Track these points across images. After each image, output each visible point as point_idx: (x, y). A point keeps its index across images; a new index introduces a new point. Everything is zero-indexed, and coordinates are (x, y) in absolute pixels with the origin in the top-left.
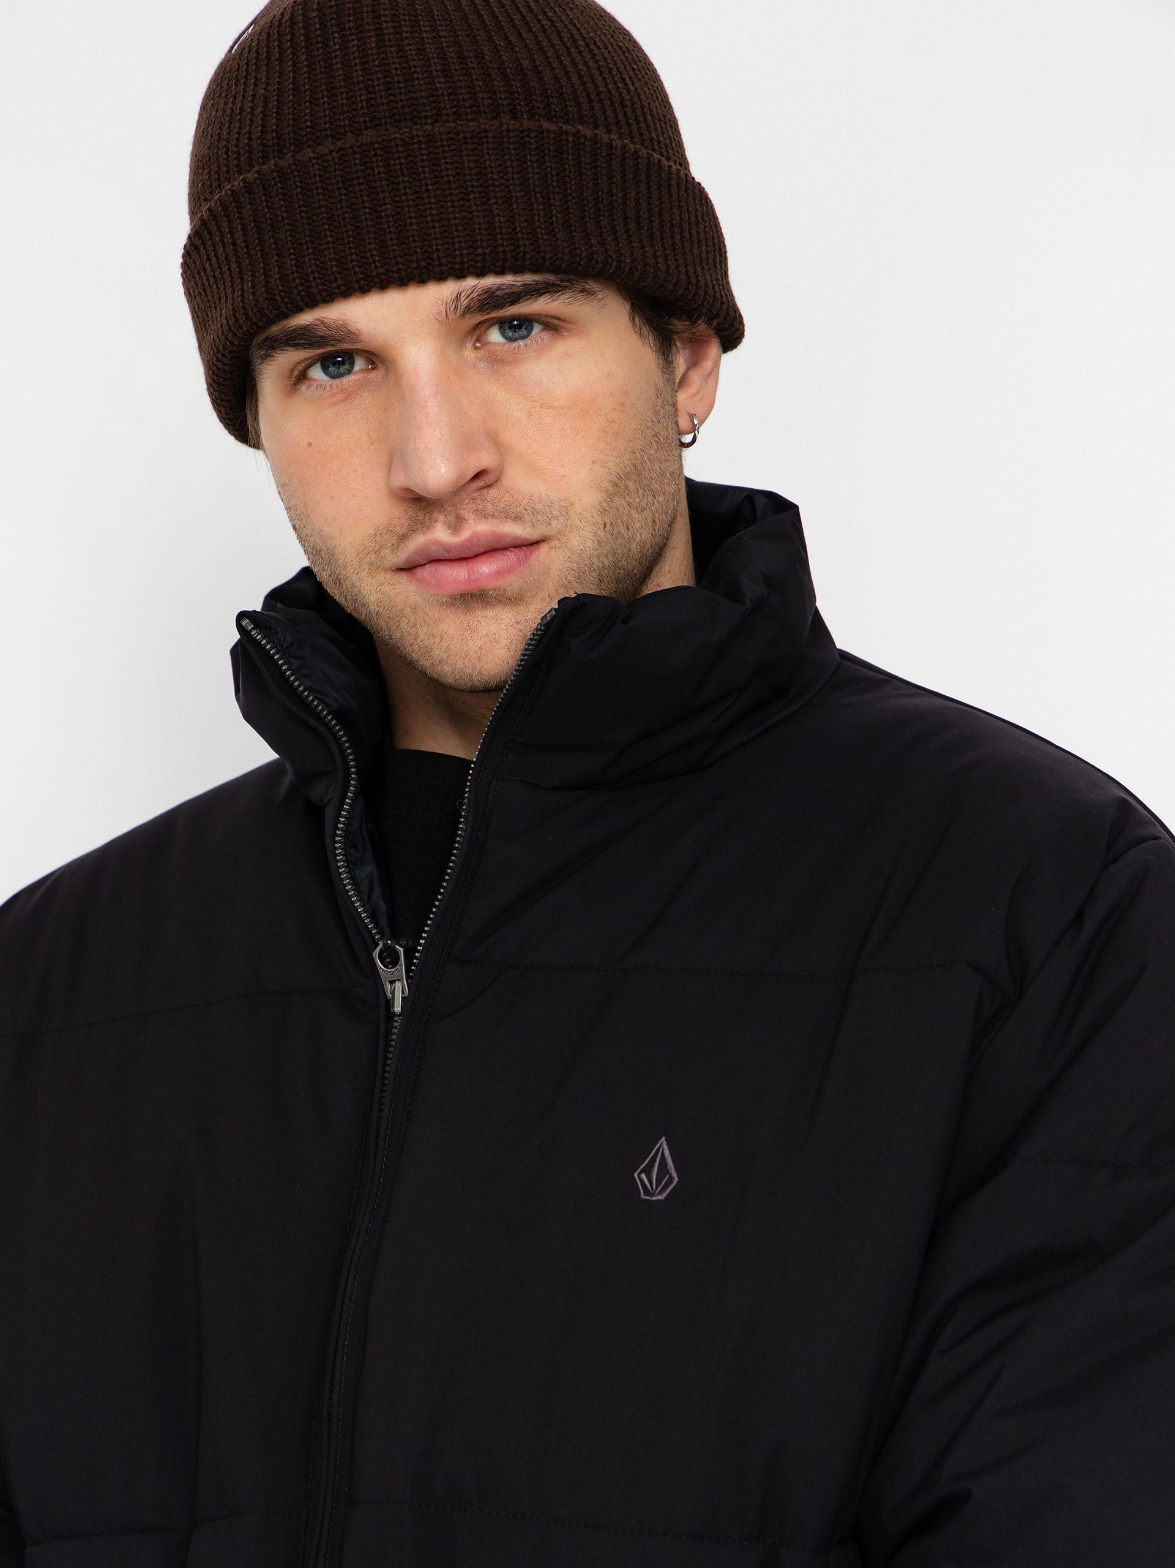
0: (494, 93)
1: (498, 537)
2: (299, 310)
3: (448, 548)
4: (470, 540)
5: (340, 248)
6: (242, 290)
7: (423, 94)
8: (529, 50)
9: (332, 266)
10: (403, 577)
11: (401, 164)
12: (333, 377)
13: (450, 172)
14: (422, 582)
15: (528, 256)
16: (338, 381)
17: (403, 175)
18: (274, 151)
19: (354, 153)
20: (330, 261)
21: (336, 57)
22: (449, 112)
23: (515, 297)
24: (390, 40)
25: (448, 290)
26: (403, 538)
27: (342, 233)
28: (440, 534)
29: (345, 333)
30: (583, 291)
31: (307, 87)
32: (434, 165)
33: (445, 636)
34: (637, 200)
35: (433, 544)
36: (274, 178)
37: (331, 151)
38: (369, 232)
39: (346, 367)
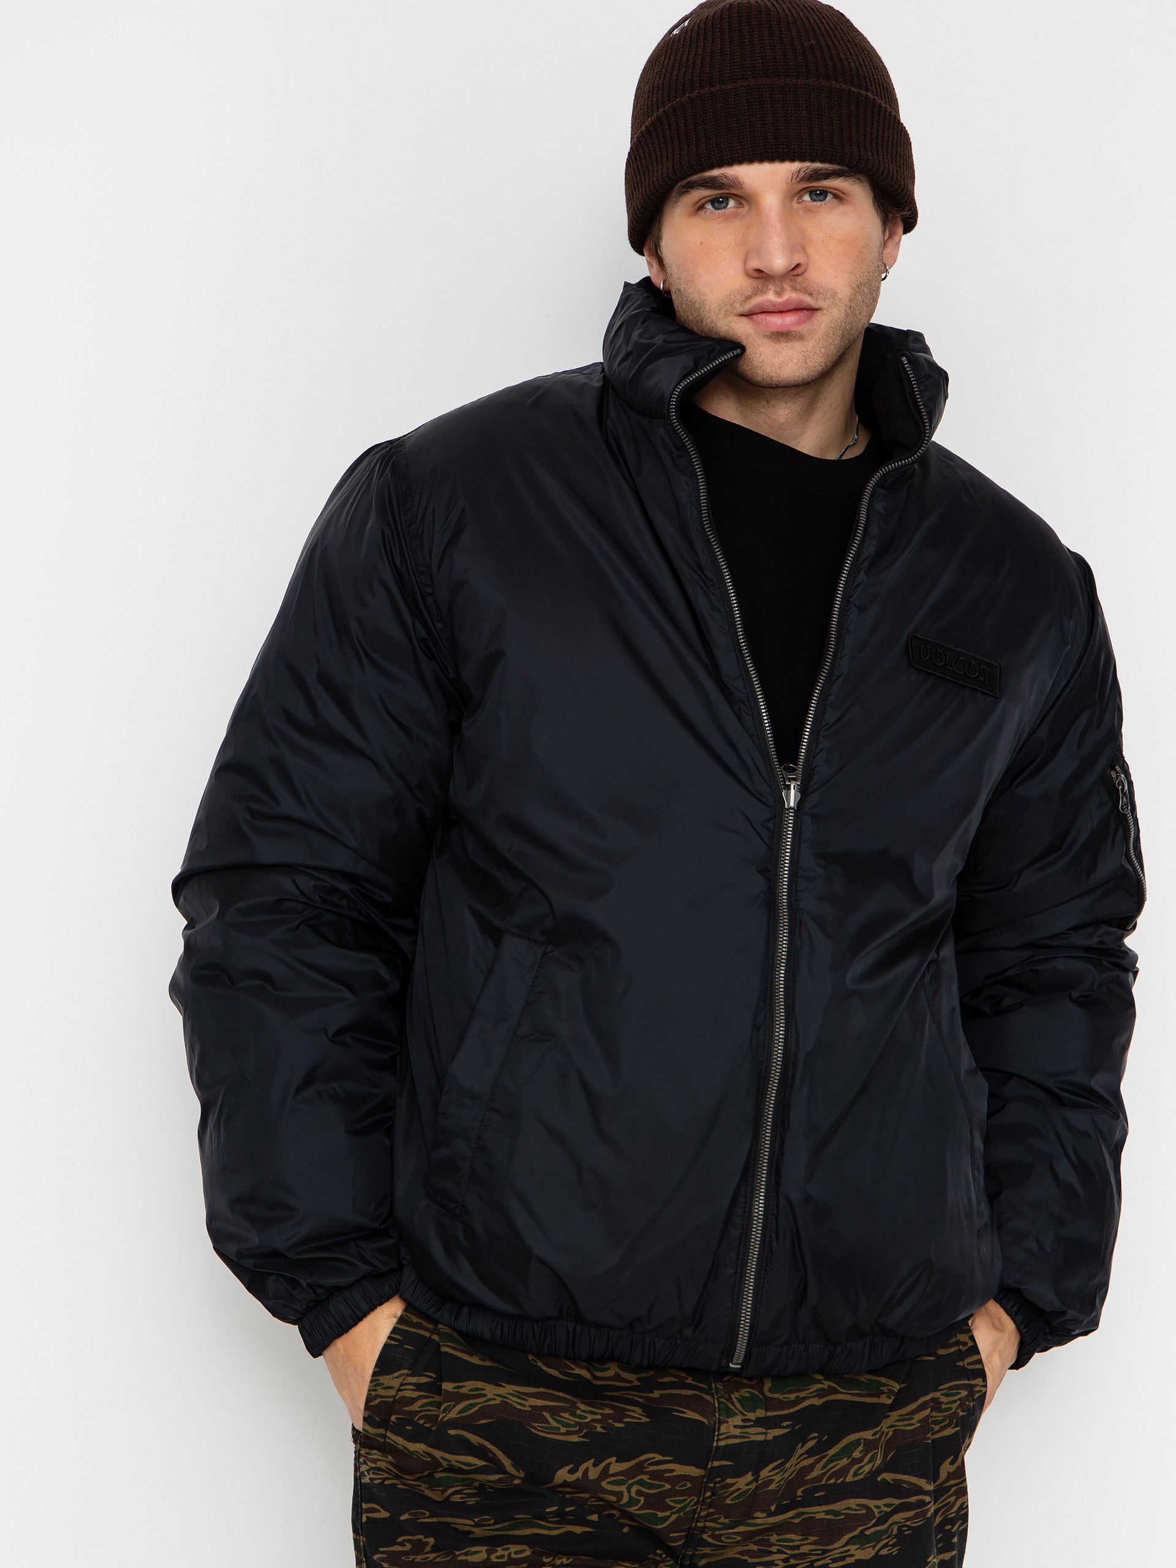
0: (827, 69)
1: (801, 301)
2: (712, 167)
3: (774, 305)
4: (787, 301)
5: (741, 137)
6: (680, 155)
7: (792, 64)
8: (844, 50)
9: (736, 146)
10: (744, 319)
11: (778, 97)
12: (716, 209)
13: (803, 105)
14: (757, 323)
15: (838, 155)
16: (718, 211)
17: (779, 103)
18: (707, 84)
19: (754, 88)
20: (736, 142)
21: (746, 38)
22: (805, 75)
23: (827, 175)
24: (775, 34)
25: (796, 166)
26: (749, 298)
27: (744, 129)
28: (770, 297)
29: (735, 183)
30: (858, 179)
31: (728, 52)
32: (796, 100)
33: (762, 353)
34: (888, 137)
35: (767, 301)
36: (707, 97)
37: (742, 86)
38: (758, 130)
39: (724, 204)
